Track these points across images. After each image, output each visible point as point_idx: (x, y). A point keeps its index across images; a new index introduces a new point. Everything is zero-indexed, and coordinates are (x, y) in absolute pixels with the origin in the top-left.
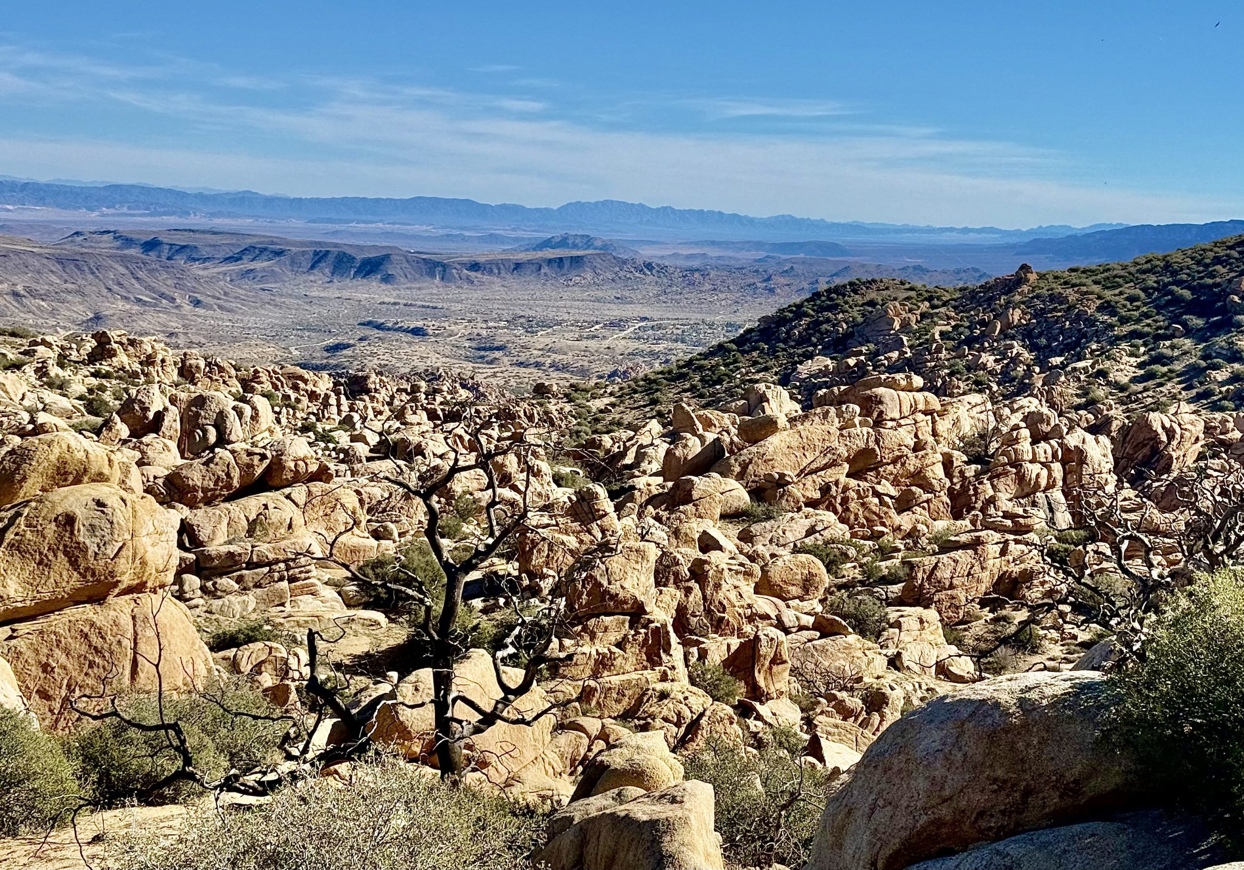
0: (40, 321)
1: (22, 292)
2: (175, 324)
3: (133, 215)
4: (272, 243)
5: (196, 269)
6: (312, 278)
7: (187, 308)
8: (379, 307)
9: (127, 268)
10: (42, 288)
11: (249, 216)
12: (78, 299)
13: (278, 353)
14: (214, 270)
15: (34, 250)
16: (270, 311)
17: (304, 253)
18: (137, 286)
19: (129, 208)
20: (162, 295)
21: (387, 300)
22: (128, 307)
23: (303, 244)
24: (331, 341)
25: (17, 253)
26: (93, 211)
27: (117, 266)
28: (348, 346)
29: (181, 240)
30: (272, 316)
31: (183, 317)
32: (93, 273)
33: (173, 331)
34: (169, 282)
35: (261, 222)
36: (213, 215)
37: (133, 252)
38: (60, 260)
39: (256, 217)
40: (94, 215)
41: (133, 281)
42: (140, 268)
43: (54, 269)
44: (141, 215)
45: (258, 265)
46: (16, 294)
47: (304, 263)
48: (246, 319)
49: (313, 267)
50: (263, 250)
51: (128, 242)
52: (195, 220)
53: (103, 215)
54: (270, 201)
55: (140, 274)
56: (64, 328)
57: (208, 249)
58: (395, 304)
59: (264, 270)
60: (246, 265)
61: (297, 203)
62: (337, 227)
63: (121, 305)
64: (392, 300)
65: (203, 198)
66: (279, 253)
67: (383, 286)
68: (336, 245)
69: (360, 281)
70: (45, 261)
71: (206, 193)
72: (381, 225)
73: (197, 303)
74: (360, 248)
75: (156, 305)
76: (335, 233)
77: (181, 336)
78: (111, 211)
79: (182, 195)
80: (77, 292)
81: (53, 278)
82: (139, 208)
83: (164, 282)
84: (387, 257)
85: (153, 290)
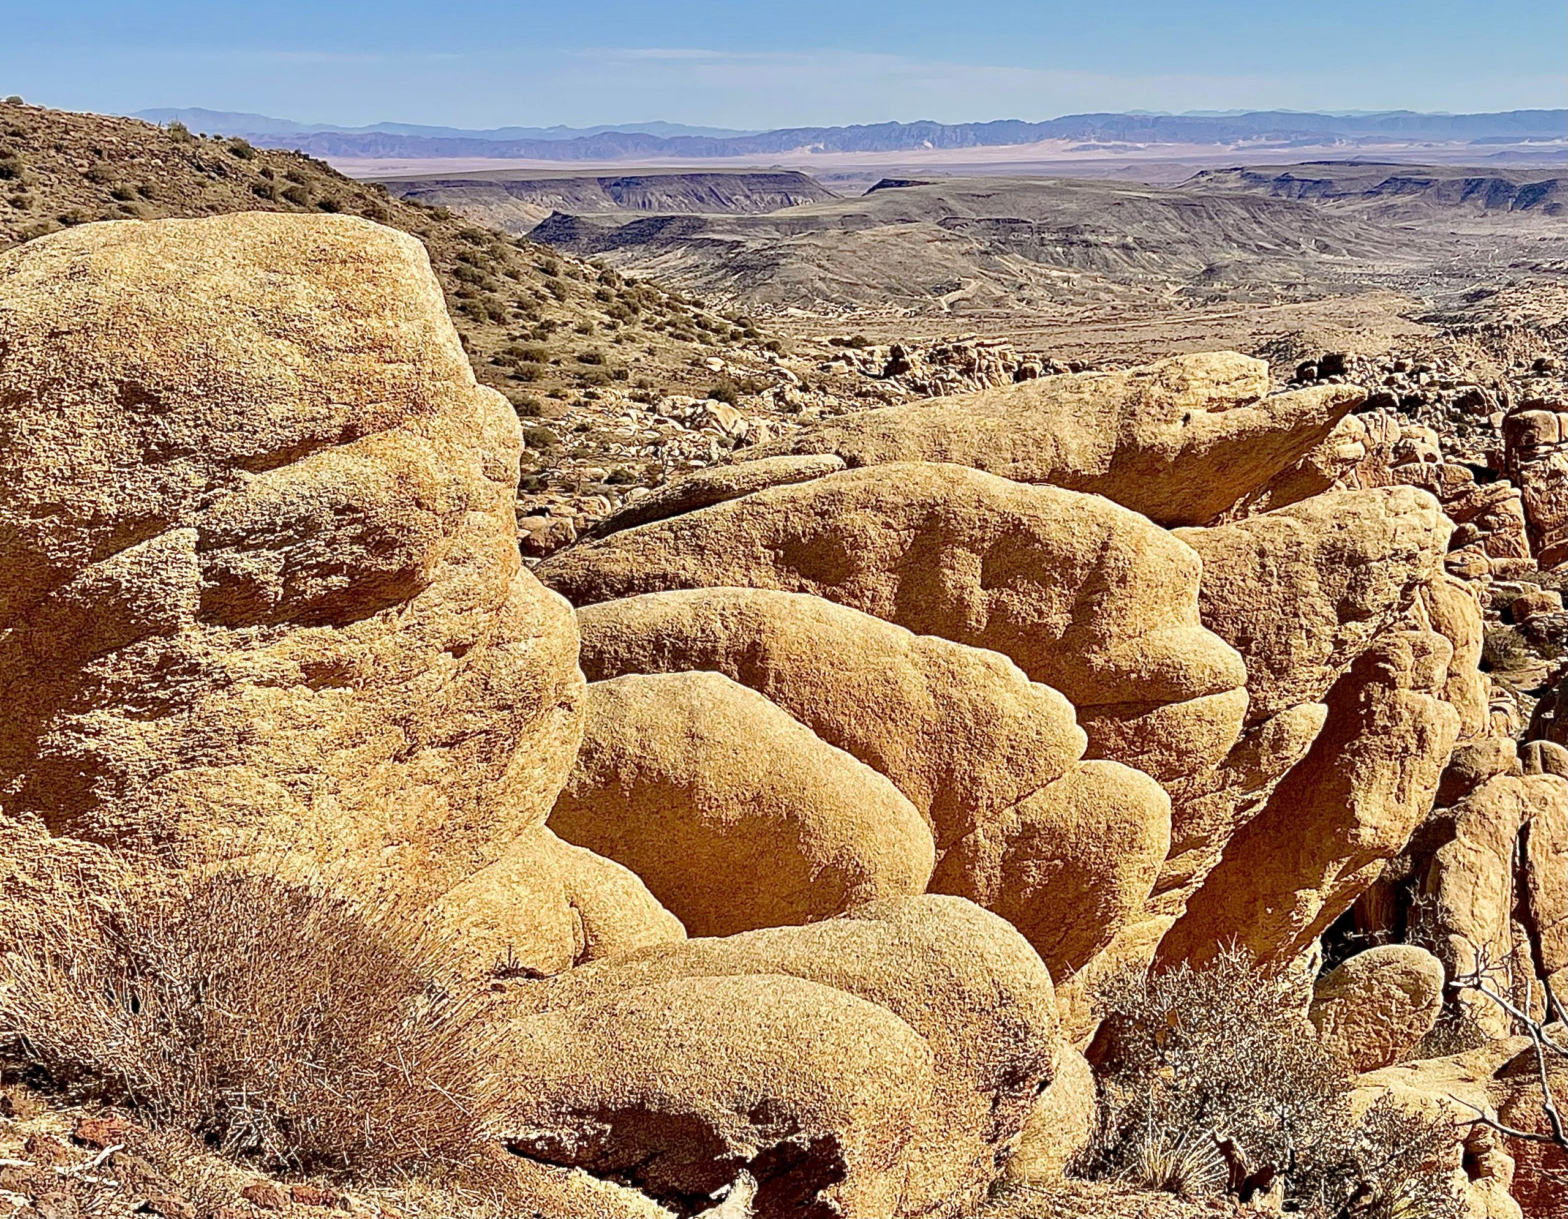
0: (1151, 276)
1: (1133, 245)
2: (1294, 273)
3: (1272, 147)
4: (1419, 173)
5: (1329, 207)
6: (1462, 211)
7: (1313, 255)
8: (1539, 244)
9: (1248, 211)
10: (1154, 238)
11: (1402, 140)
12: (1191, 248)
13: (1406, 304)
14: (1349, 207)
15: (1150, 196)
16: (1408, 254)
17: (1453, 183)
18: (1260, 231)
19: (1267, 139)
20: (1286, 241)
21: (1548, 235)
22: (1245, 256)
23: (1455, 171)
24: (1472, 288)
25: (1130, 200)
26: (1229, 144)
27: (1237, 209)
28: (1492, 293)
29: (1314, 174)
30: (1408, 262)
31: (1304, 265)
32: (1211, 219)
33: (1292, 281)
34: (1294, 225)
35: (1415, 147)
36: (1361, 141)
37: (1260, 191)
38: (1176, 205)
39: (1412, 141)
40: (1229, 150)
41: (1255, 226)
42: (1263, 211)
43: (1170, 216)
44: (1280, 146)
45: (1398, 200)
46: (1125, 247)
47: (1453, 195)
48: (1378, 263)
49: (1463, 199)
50: (1405, 182)
51: (1256, 179)
52: (1342, 149)
53: (1239, 149)
54: (1428, 121)
55: (1262, 217)
56: (1175, 283)
57: (1343, 184)
58: (1558, 239)
59: (1406, 205)
60: (1387, 199)
61: (1459, 121)
62: (1505, 147)
63: (1237, 254)
64: (1555, 236)
65: (1350, 122)
66: (1427, 183)
67: (1547, 218)
68: (1493, 171)
69: (1519, 213)
70: (1160, 208)
71: (1354, 115)
72: (1558, 142)
73: (1325, 248)
74: (1524, 173)
75: (1277, 253)
76: (1502, 155)
77: (1300, 287)
78: (1247, 143)
79: (1327, 119)
80: (1190, 241)
81: (1168, 226)
82: (1278, 139)
83: (1288, 225)
84: (1552, 183)
85: (1276, 235)
